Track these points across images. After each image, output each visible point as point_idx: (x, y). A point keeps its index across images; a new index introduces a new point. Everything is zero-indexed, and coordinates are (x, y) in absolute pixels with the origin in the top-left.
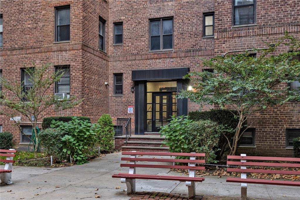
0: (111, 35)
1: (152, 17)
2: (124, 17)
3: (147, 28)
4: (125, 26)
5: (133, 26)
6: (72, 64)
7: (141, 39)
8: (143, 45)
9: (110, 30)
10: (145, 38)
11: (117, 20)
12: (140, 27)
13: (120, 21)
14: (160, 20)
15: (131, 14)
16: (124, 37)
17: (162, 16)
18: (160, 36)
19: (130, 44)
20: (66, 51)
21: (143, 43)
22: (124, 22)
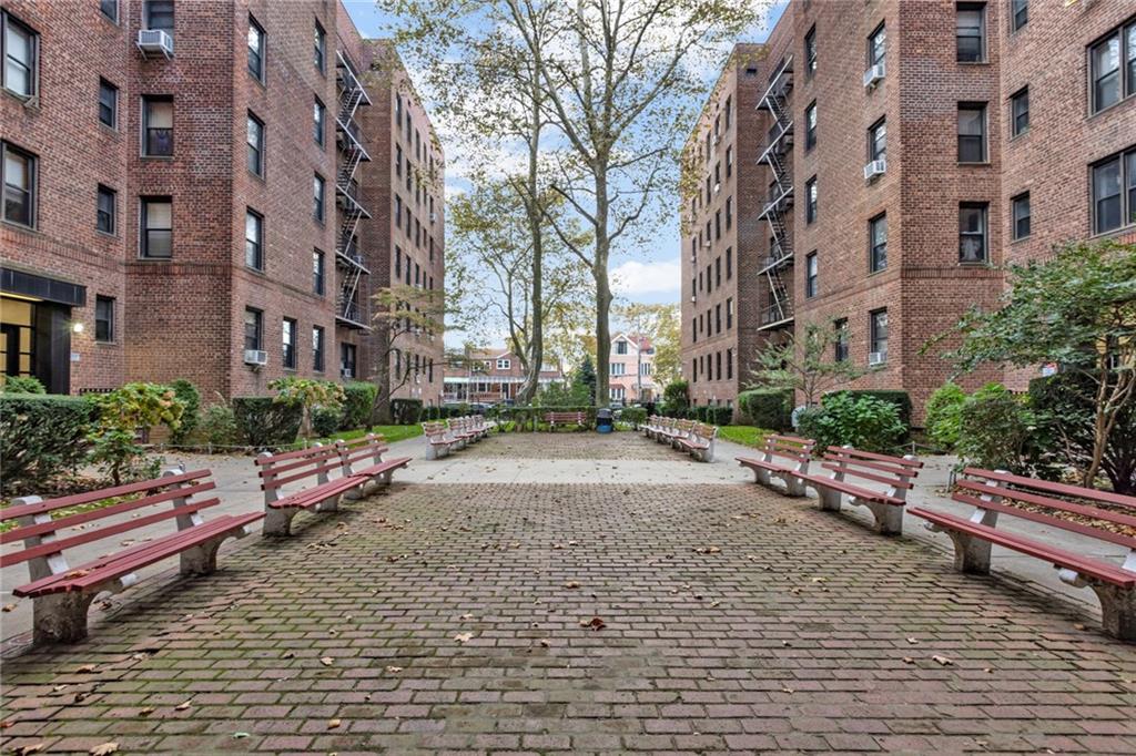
0: (1006, 223)
1: (1096, 156)
2: (1032, 181)
3: (1084, 186)
4: (1033, 199)
5: (1052, 191)
6: (890, 304)
7: (1070, 214)
8: (1076, 227)
9: (1005, 214)
10: (1080, 211)
11: (1017, 190)
12: (1067, 188)
13: (1024, 190)
14: (1118, 157)
15: (1045, 168)
16: (1033, 220)
17: (1123, 147)
18: (1119, 195)
19: (1046, 233)
20: (881, 285)
21: (1076, 223)
22: (1033, 189)
